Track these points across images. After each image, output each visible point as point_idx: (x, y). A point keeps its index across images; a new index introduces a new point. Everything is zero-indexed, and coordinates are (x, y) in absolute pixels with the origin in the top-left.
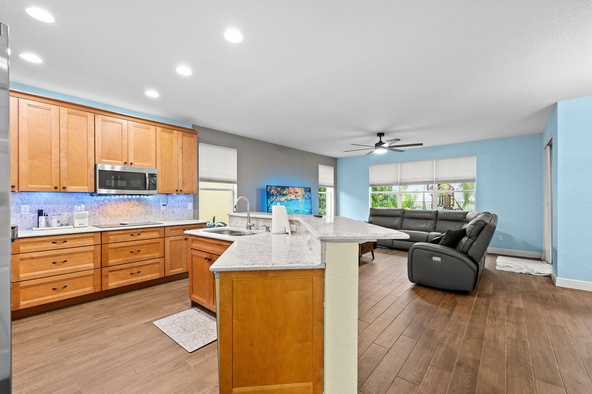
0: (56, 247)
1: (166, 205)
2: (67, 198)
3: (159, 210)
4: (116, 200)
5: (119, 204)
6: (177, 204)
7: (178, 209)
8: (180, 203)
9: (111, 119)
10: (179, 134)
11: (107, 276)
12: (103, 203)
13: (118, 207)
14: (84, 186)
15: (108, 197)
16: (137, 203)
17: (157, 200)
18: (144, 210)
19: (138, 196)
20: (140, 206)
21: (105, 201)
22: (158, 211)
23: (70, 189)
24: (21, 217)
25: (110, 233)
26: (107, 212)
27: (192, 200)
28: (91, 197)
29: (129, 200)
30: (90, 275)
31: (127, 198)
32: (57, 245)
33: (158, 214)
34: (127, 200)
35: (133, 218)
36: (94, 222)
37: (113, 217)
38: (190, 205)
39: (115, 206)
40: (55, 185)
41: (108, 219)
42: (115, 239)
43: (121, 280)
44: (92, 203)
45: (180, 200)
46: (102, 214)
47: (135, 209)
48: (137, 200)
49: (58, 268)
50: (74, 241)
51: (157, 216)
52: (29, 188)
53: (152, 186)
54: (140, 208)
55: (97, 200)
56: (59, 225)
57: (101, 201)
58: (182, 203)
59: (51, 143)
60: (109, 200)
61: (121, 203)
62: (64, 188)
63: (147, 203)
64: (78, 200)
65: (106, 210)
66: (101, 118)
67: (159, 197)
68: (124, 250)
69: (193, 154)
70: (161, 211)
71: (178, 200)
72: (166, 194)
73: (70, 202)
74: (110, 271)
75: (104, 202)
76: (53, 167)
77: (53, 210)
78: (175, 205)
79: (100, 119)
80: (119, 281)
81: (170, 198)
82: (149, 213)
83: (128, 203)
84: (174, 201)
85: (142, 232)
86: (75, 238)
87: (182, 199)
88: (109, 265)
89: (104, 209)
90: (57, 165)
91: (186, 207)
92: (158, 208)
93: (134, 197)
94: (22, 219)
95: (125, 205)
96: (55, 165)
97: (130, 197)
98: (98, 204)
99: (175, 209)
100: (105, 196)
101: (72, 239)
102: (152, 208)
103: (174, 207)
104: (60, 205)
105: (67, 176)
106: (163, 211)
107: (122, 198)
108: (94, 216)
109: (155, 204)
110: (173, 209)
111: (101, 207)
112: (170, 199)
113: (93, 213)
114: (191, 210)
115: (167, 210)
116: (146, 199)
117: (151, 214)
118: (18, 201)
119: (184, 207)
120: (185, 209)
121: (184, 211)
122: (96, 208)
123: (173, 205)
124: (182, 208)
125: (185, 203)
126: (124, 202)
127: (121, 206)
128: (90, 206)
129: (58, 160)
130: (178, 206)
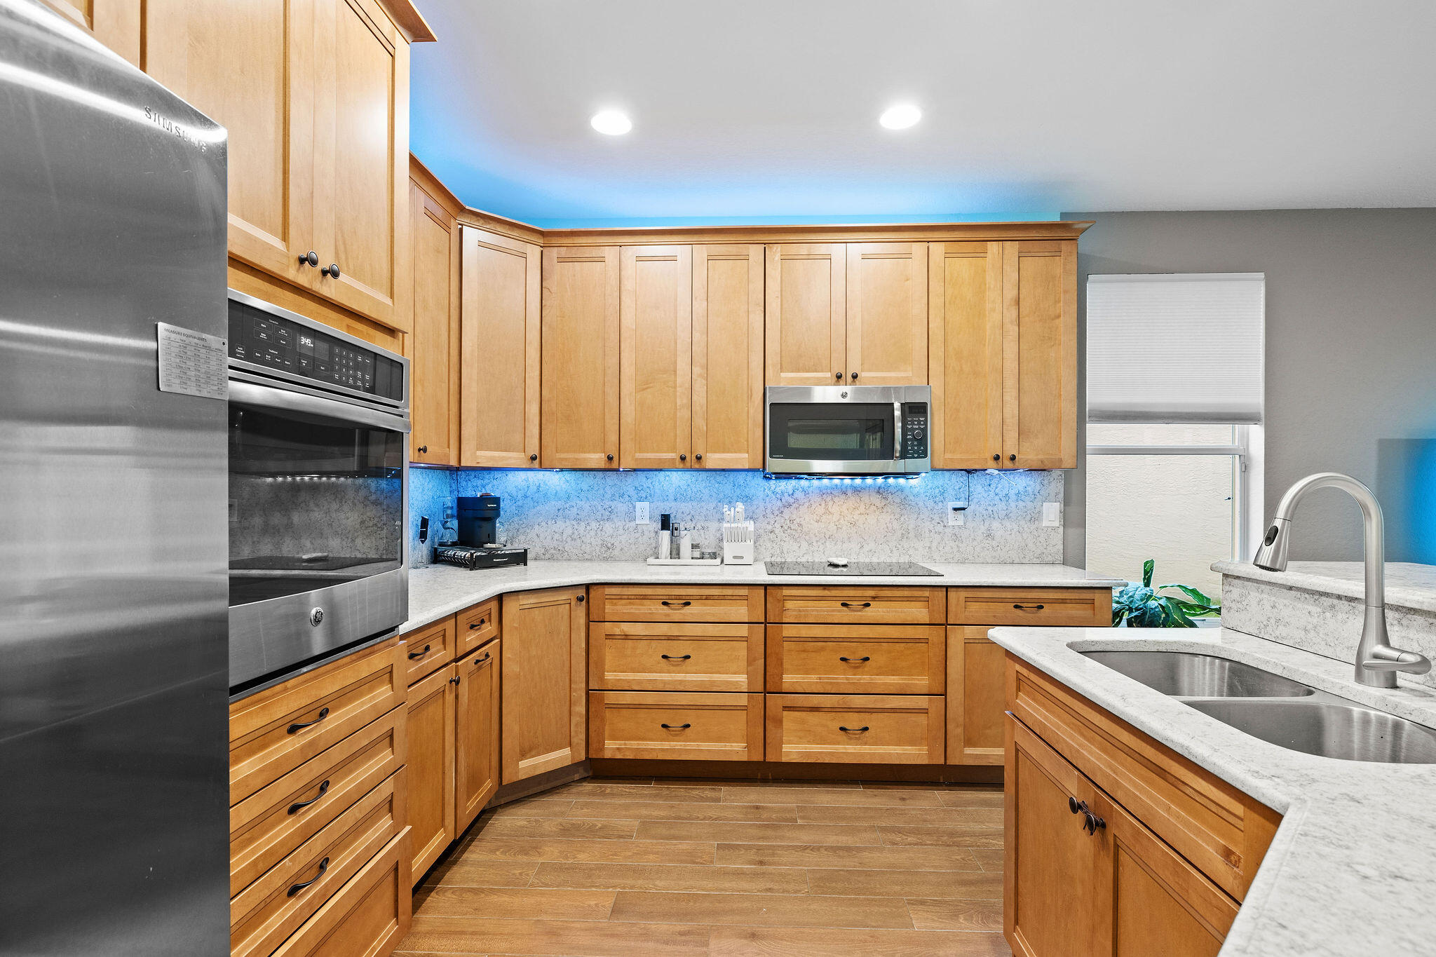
0: (668, 615)
1: (964, 509)
2: (717, 485)
3: (942, 524)
4: (822, 492)
5: (831, 503)
6: (1002, 506)
7: (1007, 523)
8: (1013, 504)
9: (804, 249)
10: (1006, 252)
11: (779, 722)
12: (793, 501)
13: (827, 512)
14: (740, 452)
15: (804, 483)
16: (876, 500)
17: (937, 491)
18: (896, 525)
19: (880, 480)
20: (885, 510)
21: (799, 494)
22: (939, 527)
23: (713, 460)
24: (636, 531)
25: (786, 592)
26: (800, 525)
27: (1057, 494)
28: (764, 483)
29: (856, 490)
30: (739, 708)
31: (851, 486)
32: (671, 611)
33: (938, 538)
34: (849, 493)
35: (866, 548)
36: (772, 551)
37: (814, 540)
38: (1052, 512)
39: (821, 510)
40: (682, 453)
41: (804, 545)
42: (800, 611)
43: (815, 742)
44: (767, 499)
45: (1012, 493)
46: (789, 531)
47: (872, 519)
48: (879, 490)
49: (674, 672)
50: (705, 605)
51: (934, 545)
52: (637, 460)
53: (913, 445)
54: (885, 518)
55: (778, 490)
56: (697, 554)
57: (786, 494)
58: (1021, 504)
59: (676, 343)
60: (805, 492)
61: (836, 499)
62: (699, 458)
63: (905, 502)
64: (738, 492)
65: (798, 520)
66: (779, 254)
67: (941, 482)
68: (823, 649)
69: (1059, 316)
70: (947, 530)
71: (1005, 491)
72: (965, 470)
73: (721, 496)
74: (786, 708)
75: (795, 496)
76: (680, 406)
77: (690, 517)
78: (995, 509)
79: (778, 257)
80: (809, 742)
81: (977, 483)
82: (912, 535)
83: (852, 501)
84: (992, 494)
85: (874, 598)
86: (708, 598)
87: (1021, 489)
88: (785, 688)
89: (794, 517)
90: (686, 401)
91: (1035, 517)
92: (938, 520)
93: (869, 481)
94: (637, 535)
95: (845, 507)
96: (682, 400)
97: (858, 481)
98: (779, 503)
99: (996, 525)
100: (797, 481)
101: (701, 598)
102: (922, 516)
103: (992, 516)
104: (703, 504)
105: (705, 428)
106: (957, 530)
107: (836, 485)
108: (772, 536)
109: (930, 504)
110: (987, 524)
111: (786, 510)
112: (979, 488)
113: (770, 527)
114: (1054, 529)
115: (969, 525)
116: (901, 490)
117: (918, 536)
118: (632, 492)
119: (1028, 518)
120: (1033, 527)
121: (1028, 531)
122: (777, 512)
123: (990, 508)
124: (1022, 523)
125: (1030, 505)
126: (843, 496)
127: (835, 509)
128: (762, 508)
129: (688, 385)
130: (1007, 515)
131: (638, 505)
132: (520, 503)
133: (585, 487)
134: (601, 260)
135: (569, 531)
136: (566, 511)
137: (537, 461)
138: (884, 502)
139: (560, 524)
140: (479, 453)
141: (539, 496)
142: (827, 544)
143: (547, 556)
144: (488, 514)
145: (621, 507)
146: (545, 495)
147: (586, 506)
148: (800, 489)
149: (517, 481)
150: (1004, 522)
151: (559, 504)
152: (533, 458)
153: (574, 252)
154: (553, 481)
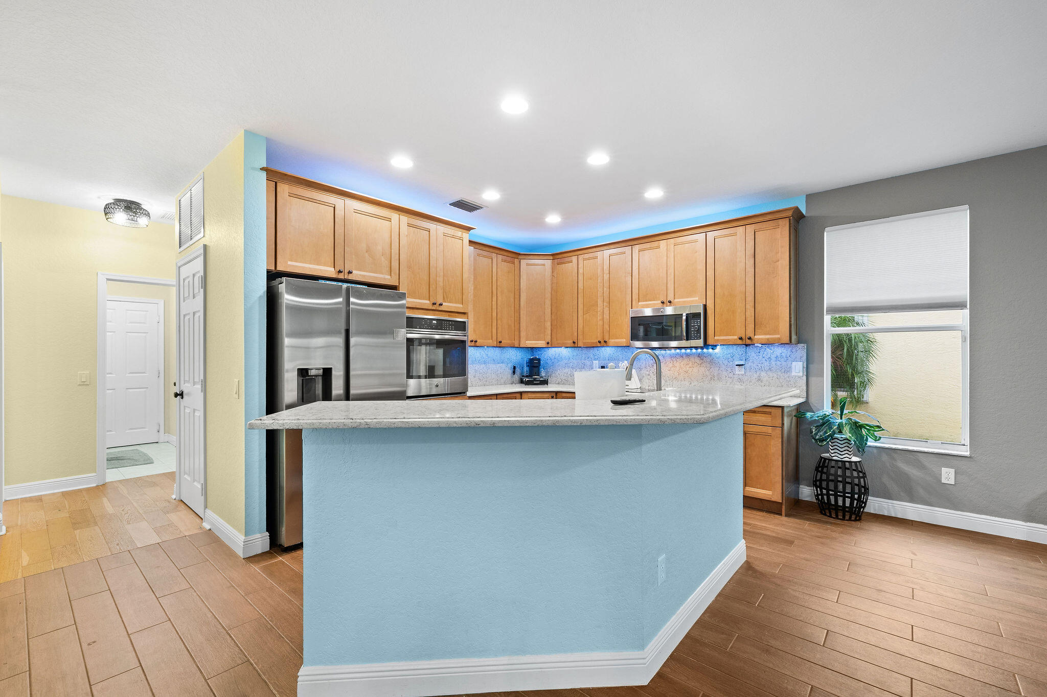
1: (743, 365)
3: (732, 373)
4: (671, 356)
5: (675, 362)
6: (767, 363)
7: (769, 373)
8: (773, 363)
10: (747, 230)
13: (673, 366)
14: (622, 338)
15: (663, 352)
16: (698, 360)
17: (729, 355)
18: (707, 373)
20: (702, 365)
22: (731, 375)
23: (611, 342)
27: (801, 357)
29: (688, 355)
31: (685, 353)
33: (730, 380)
34: (684, 357)
35: (693, 384)
37: (668, 379)
38: (798, 368)
39: (671, 365)
40: (600, 339)
44: (647, 360)
45: (773, 357)
47: (695, 370)
48: (699, 355)
51: (728, 383)
52: (582, 343)
53: (694, 333)
54: (702, 369)
58: (778, 363)
60: (664, 356)
61: (678, 360)
62: (605, 342)
63: (712, 361)
66: (638, 249)
67: (732, 351)
70: (735, 376)
71: (769, 356)
72: (744, 345)
76: (599, 320)
78: (763, 365)
81: (752, 352)
82: (716, 378)
83: (685, 361)
84: (761, 357)
87: (778, 355)
91: (788, 370)
92: (730, 371)
95: (682, 364)
96: (600, 317)
97: (688, 351)
99: (763, 374)
102: (721, 369)
103: (761, 369)
104: (620, 362)
105: (608, 329)
106: (741, 376)
107: (678, 353)
108: (649, 377)
109: (726, 362)
110: (758, 373)
112: (753, 354)
114: (799, 377)
115: (748, 374)
116: (710, 355)
117: (719, 379)
118: (592, 356)
119: (783, 371)
120: (786, 376)
121: (784, 378)
123: (760, 365)
124: (779, 373)
125: (784, 363)
126: (681, 358)
127: (677, 364)
128: (644, 364)
129: (602, 311)
130: (770, 369)
131: (594, 362)
132: (553, 361)
133: (575, 354)
134: (571, 262)
135: (569, 373)
136: (569, 364)
137: (549, 345)
139: (567, 370)
140: (527, 342)
141: (559, 359)
142: (674, 381)
143: (562, 383)
144: (535, 365)
145: (588, 363)
146: (561, 358)
147: (575, 362)
149: (552, 352)
151: (566, 361)
152: (548, 343)
153: (563, 260)
154: (564, 352)
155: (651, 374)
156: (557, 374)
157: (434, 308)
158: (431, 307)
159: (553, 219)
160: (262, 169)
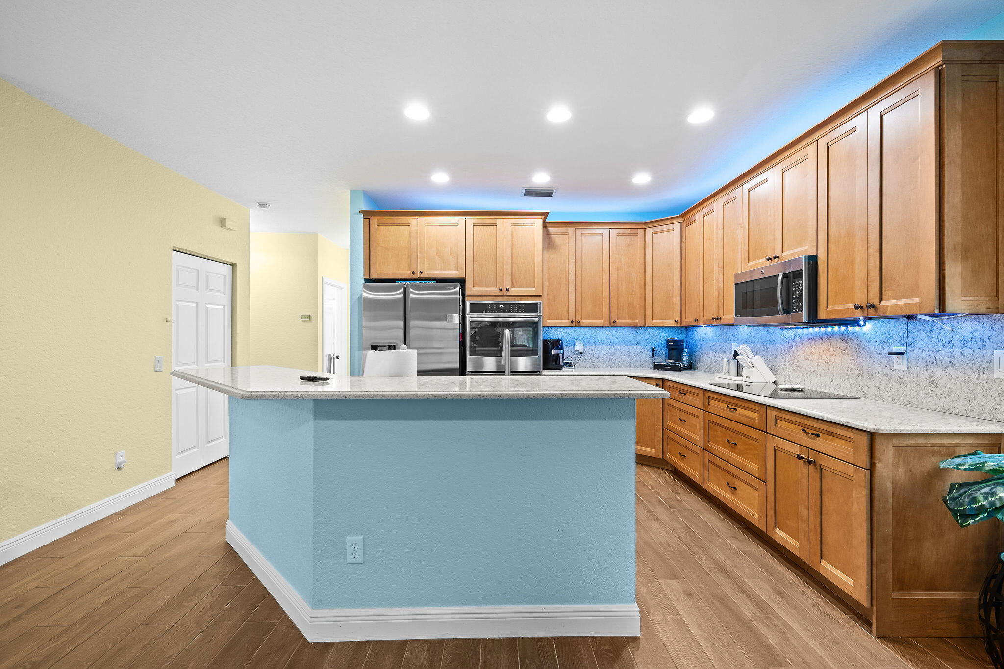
1: (904, 354)
3: (889, 368)
4: (809, 338)
5: (814, 346)
6: (945, 352)
7: (950, 370)
8: (957, 352)
13: (812, 352)
16: (840, 344)
17: (884, 337)
18: (854, 366)
20: (846, 353)
22: (887, 370)
26: (798, 361)
29: (828, 336)
31: (825, 333)
33: (885, 379)
34: (824, 338)
35: (835, 382)
37: (804, 372)
39: (808, 351)
41: (800, 376)
44: (782, 342)
45: (957, 339)
46: (792, 365)
47: (838, 359)
48: (843, 337)
49: (682, 427)
51: (883, 386)
54: (847, 359)
57: (791, 339)
58: (967, 351)
60: (801, 338)
61: (818, 344)
63: (860, 346)
65: (797, 357)
67: (887, 329)
70: (893, 373)
71: (949, 337)
72: (906, 317)
74: (709, 461)
75: (796, 340)
78: (938, 355)
81: (918, 332)
82: (865, 375)
83: (825, 345)
84: (935, 340)
87: (967, 335)
88: (708, 448)
89: (795, 355)
91: (985, 367)
92: (885, 363)
93: (836, 329)
95: (823, 350)
98: (788, 345)
99: (939, 372)
102: (873, 359)
103: (934, 363)
106: (902, 374)
107: (818, 333)
108: (785, 367)
109: (879, 348)
110: (930, 371)
111: (791, 350)
112: (922, 335)
113: (783, 361)
115: (913, 370)
116: (857, 336)
117: (870, 376)
119: (976, 367)
120: (982, 377)
121: (977, 382)
122: (786, 352)
123: (933, 355)
124: (969, 372)
125: (978, 353)
126: (820, 341)
127: (816, 350)
128: (780, 349)
130: (950, 362)
135: (714, 358)
136: (713, 347)
137: (679, 323)
138: (846, 346)
139: (711, 354)
140: (653, 320)
141: (705, 340)
142: (812, 376)
146: (707, 339)
148: (798, 336)
150: (948, 370)
151: (711, 344)
154: (708, 332)
155: (787, 364)
156: (704, 358)
157: (501, 293)
158: (498, 293)
159: (642, 179)
160: (361, 212)
